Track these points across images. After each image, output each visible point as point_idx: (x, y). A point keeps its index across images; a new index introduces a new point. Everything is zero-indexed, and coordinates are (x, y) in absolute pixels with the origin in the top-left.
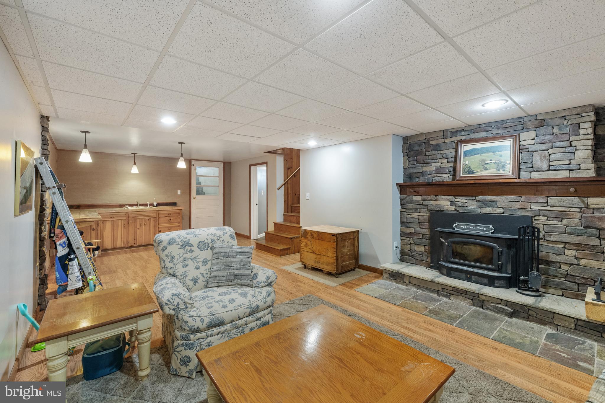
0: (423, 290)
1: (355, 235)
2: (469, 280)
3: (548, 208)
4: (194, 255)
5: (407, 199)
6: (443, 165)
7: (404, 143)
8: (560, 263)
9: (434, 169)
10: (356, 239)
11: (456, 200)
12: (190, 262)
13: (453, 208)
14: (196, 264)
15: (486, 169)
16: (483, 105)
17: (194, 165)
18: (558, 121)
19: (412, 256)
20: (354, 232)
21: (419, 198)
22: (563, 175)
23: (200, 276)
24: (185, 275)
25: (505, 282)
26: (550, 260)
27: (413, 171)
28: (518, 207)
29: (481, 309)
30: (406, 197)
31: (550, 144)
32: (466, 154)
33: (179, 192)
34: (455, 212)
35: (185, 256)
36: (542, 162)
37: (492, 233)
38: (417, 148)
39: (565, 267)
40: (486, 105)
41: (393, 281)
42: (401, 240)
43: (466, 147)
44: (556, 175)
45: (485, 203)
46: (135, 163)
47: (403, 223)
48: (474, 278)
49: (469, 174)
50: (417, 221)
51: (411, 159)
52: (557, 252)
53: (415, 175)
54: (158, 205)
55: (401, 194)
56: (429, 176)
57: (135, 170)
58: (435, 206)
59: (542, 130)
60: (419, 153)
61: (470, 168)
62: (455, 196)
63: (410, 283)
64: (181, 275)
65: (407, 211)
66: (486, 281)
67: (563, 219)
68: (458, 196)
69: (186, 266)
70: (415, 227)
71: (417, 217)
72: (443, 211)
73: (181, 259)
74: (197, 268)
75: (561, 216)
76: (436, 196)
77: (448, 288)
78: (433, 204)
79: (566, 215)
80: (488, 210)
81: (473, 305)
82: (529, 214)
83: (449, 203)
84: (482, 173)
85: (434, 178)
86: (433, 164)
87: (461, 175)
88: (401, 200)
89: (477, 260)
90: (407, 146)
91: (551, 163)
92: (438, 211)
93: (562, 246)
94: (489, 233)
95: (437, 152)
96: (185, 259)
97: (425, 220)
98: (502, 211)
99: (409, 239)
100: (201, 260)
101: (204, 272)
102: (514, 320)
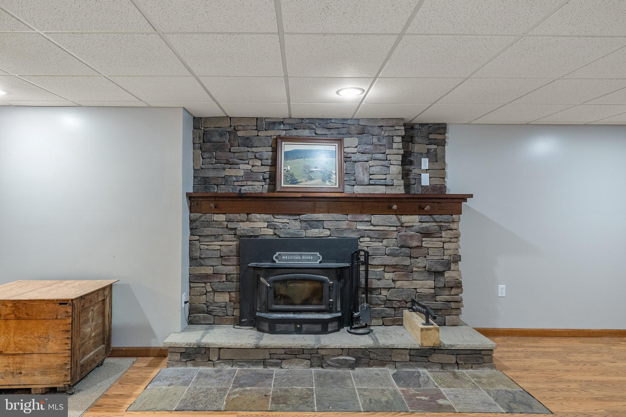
0: (241, 366)
1: (106, 293)
2: (299, 331)
3: (372, 228)
5: (202, 219)
6: (255, 169)
7: (195, 128)
8: (380, 288)
9: (241, 173)
10: (108, 300)
11: (275, 220)
13: (271, 231)
15: (311, 179)
16: (337, 93)
18: (377, 131)
19: (209, 312)
20: (104, 289)
21: (221, 218)
22: (380, 190)
26: (374, 287)
27: (211, 174)
28: (345, 227)
29: (320, 369)
30: (200, 217)
31: (370, 155)
32: (288, 155)
34: (275, 237)
36: (364, 174)
37: (320, 262)
38: (216, 138)
39: (384, 292)
40: (341, 93)
41: (188, 363)
42: (190, 288)
43: (287, 147)
44: (376, 190)
45: (311, 224)
47: (194, 260)
48: (305, 327)
49: (291, 184)
50: (218, 254)
51: (206, 155)
52: (378, 277)
53: (213, 182)
55: (191, 212)
56: (236, 184)
58: (247, 230)
59: (365, 138)
60: (220, 147)
61: (292, 175)
62: (273, 215)
63: (219, 359)
65: (202, 239)
66: (318, 327)
67: (383, 239)
68: (278, 214)
70: (214, 264)
71: (219, 247)
72: (258, 236)
75: (382, 236)
76: (248, 214)
77: (279, 352)
78: (244, 227)
79: (386, 234)
80: (314, 232)
81: (312, 366)
82: (354, 236)
83: (266, 225)
84: (307, 183)
85: (243, 188)
86: (241, 166)
87: (283, 185)
88: (192, 221)
89: (306, 302)
90: (202, 132)
91: (371, 177)
92: (251, 236)
93: (382, 269)
94: (316, 263)
95: (247, 149)
97: (231, 251)
98: (328, 233)
99: (204, 285)
102: (357, 370)
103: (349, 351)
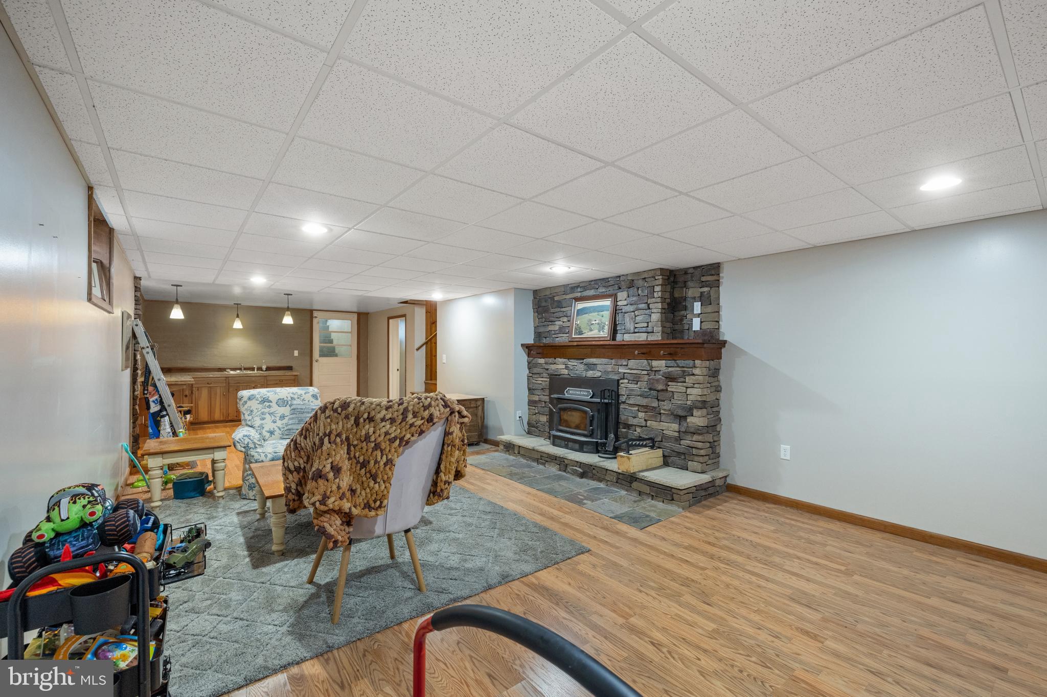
0: (527, 460)
1: (479, 403)
2: (566, 447)
3: (628, 371)
4: (272, 410)
5: (533, 362)
6: (565, 325)
7: (534, 298)
8: (636, 425)
9: (557, 328)
10: (480, 408)
11: (569, 363)
12: (267, 416)
13: (566, 372)
14: (273, 418)
15: (591, 330)
16: (551, 268)
17: (316, 317)
18: (641, 283)
19: (537, 428)
20: (476, 400)
21: (542, 361)
22: (642, 337)
23: (276, 429)
24: (262, 427)
25: (592, 447)
26: (630, 423)
27: (541, 330)
28: (610, 370)
29: (564, 474)
30: (532, 360)
31: (635, 306)
32: (580, 312)
33: (296, 353)
34: (568, 376)
35: (263, 410)
36: (630, 323)
37: (591, 398)
38: (544, 304)
39: (638, 430)
40: (553, 269)
41: (507, 452)
42: (529, 409)
43: (580, 305)
44: (639, 337)
45: (591, 367)
46: (238, 316)
47: (531, 390)
48: (570, 444)
49: (579, 335)
50: (541, 387)
51: (540, 317)
52: (633, 416)
53: (543, 335)
54: (268, 369)
55: (528, 357)
56: (553, 336)
57: (238, 325)
58: (553, 370)
59: (632, 291)
60: (546, 310)
61: (580, 328)
62: (569, 359)
63: (519, 453)
64: (259, 427)
65: (534, 376)
66: (577, 446)
67: (638, 382)
68: (571, 359)
69: (263, 419)
70: (539, 394)
71: (541, 382)
72: (559, 375)
73: (260, 413)
74: (274, 422)
75: (636, 379)
76: (555, 358)
77: (544, 455)
78: (553, 367)
79: (639, 377)
80: (590, 374)
81: (560, 470)
82: (616, 377)
83: (564, 366)
84: (589, 334)
85: (557, 339)
86: (557, 323)
87: (573, 336)
88: (529, 363)
89: (577, 427)
90: (537, 300)
91: (636, 326)
92: (556, 375)
93: (637, 409)
94: (588, 398)
95: (559, 309)
96: (263, 413)
97: (546, 385)
98: (599, 374)
99: (534, 408)
100: (279, 415)
101: (281, 426)
102: (584, 480)
103: (580, 464)
